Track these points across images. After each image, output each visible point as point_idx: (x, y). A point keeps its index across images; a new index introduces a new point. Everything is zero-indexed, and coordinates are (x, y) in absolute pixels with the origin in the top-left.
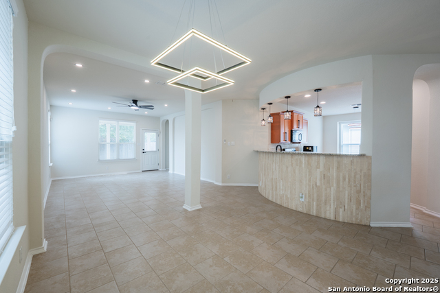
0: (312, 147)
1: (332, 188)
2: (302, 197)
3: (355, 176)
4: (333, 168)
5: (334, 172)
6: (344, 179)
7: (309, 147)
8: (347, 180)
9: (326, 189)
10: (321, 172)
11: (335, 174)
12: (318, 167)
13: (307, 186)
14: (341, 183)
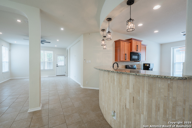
0: (149, 64)
1: (142, 116)
2: (114, 116)
3: (174, 108)
4: (143, 91)
5: (144, 97)
6: (158, 109)
7: (147, 64)
8: (162, 110)
9: (135, 116)
10: (130, 93)
11: (145, 100)
12: (127, 87)
13: (119, 106)
14: (153, 113)
